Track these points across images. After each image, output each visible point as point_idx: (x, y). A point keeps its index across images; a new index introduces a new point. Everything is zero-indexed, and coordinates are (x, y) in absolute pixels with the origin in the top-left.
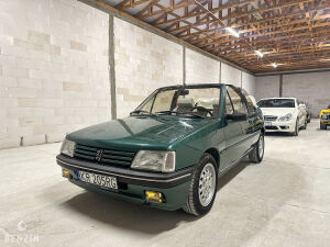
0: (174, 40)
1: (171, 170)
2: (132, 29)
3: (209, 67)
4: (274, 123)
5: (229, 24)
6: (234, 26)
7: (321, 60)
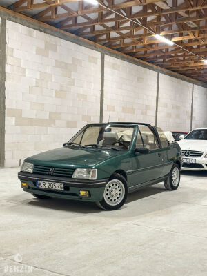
0: (89, 47)
1: (94, 179)
2: (31, 35)
3: (140, 79)
4: (199, 160)
5: (158, 31)
6: (163, 33)
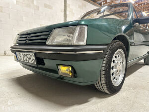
1: (82, 43)
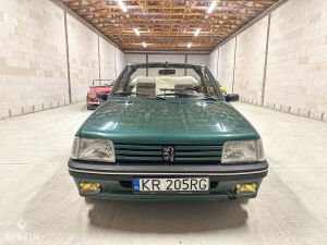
7: (180, 45)
